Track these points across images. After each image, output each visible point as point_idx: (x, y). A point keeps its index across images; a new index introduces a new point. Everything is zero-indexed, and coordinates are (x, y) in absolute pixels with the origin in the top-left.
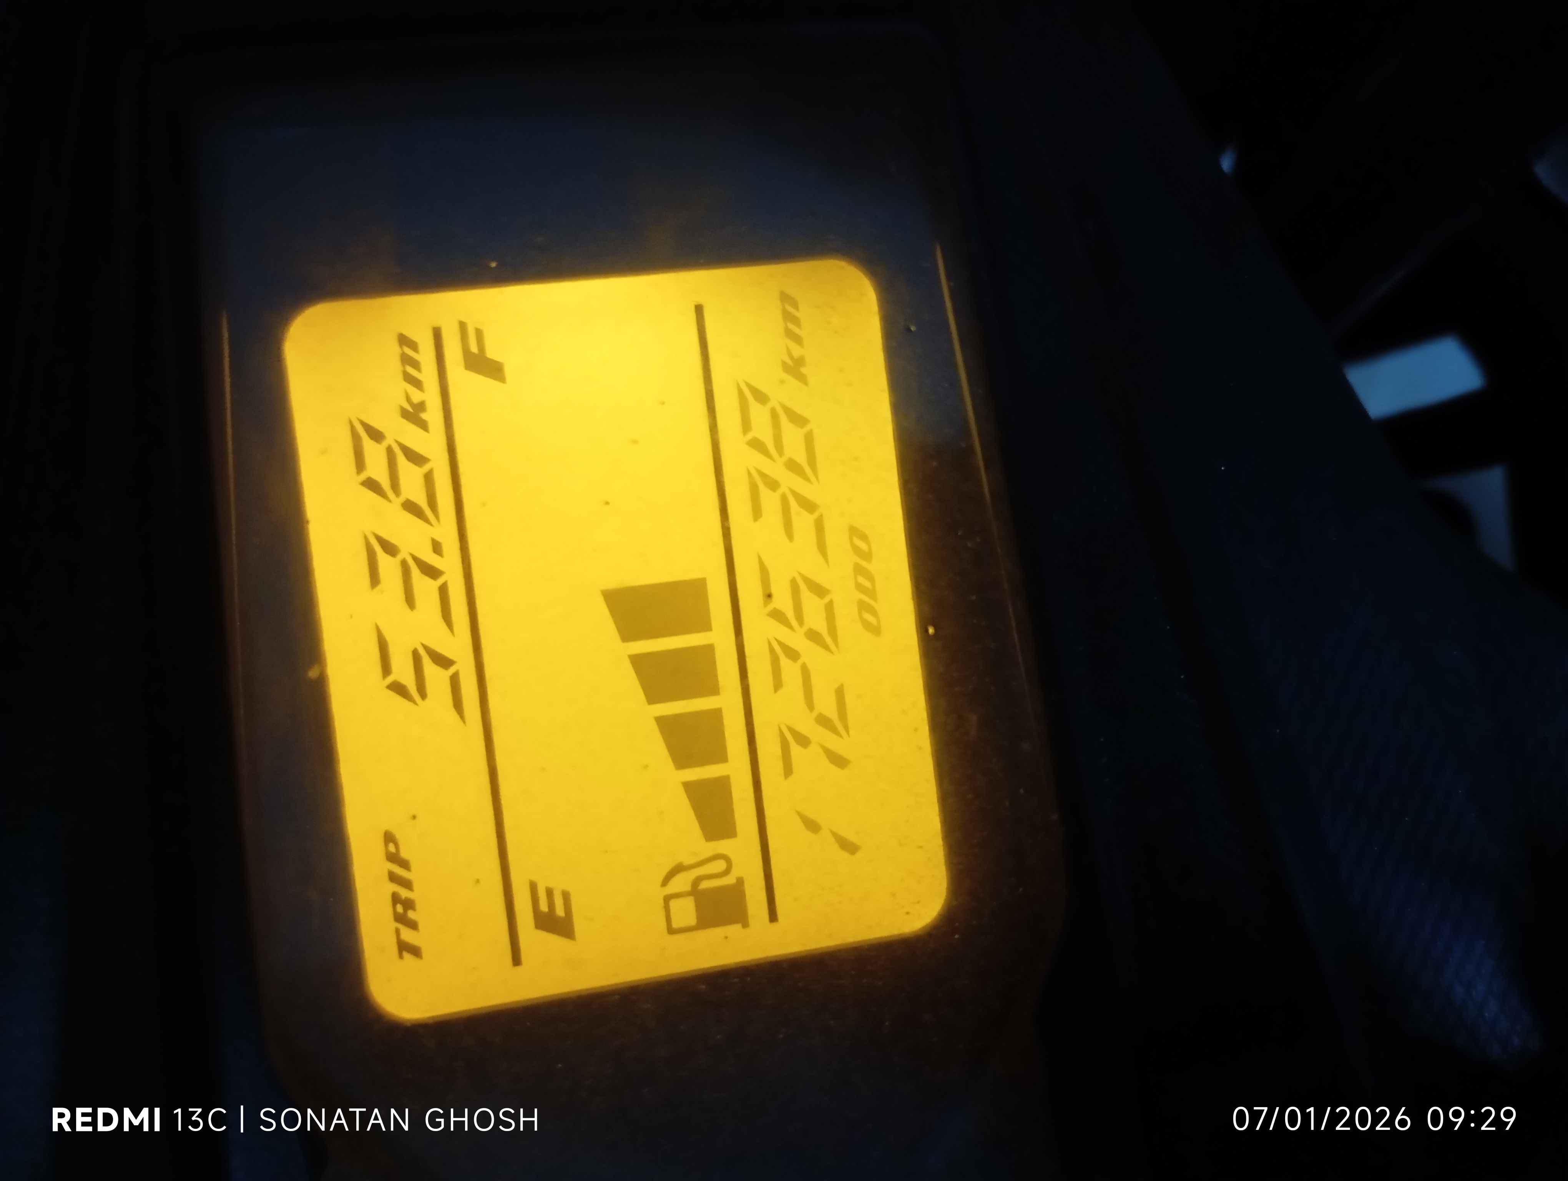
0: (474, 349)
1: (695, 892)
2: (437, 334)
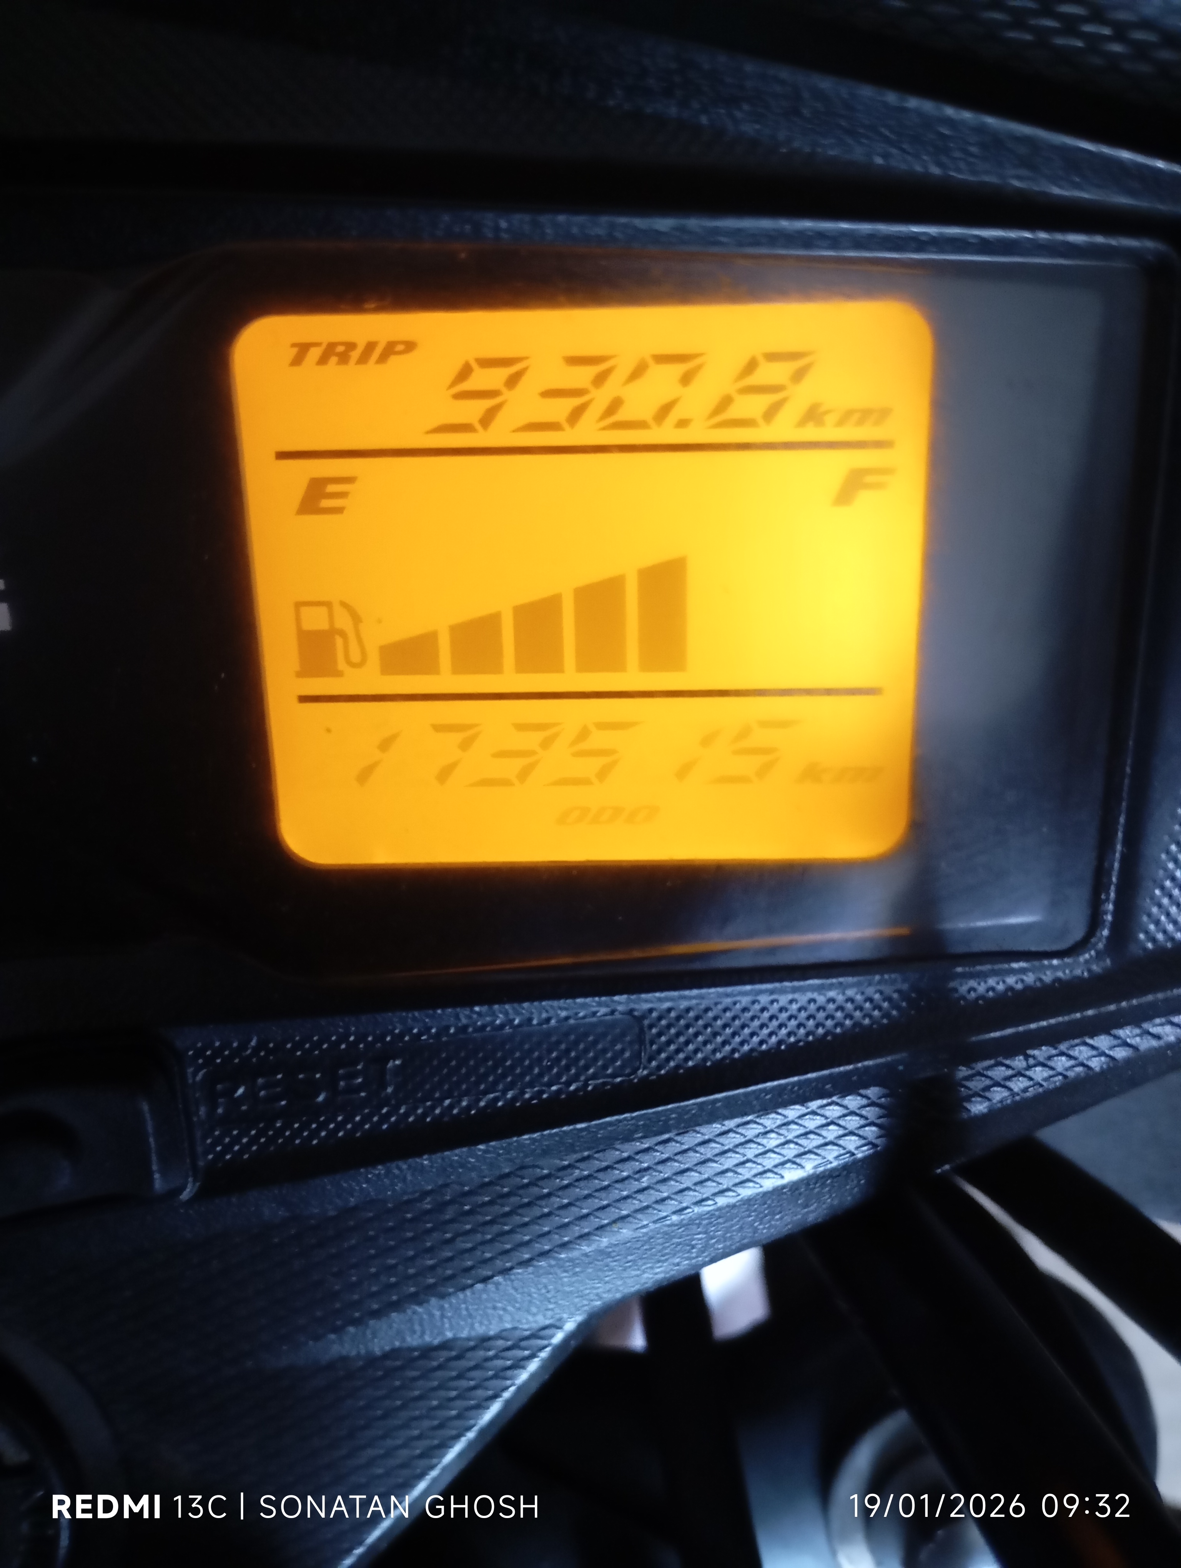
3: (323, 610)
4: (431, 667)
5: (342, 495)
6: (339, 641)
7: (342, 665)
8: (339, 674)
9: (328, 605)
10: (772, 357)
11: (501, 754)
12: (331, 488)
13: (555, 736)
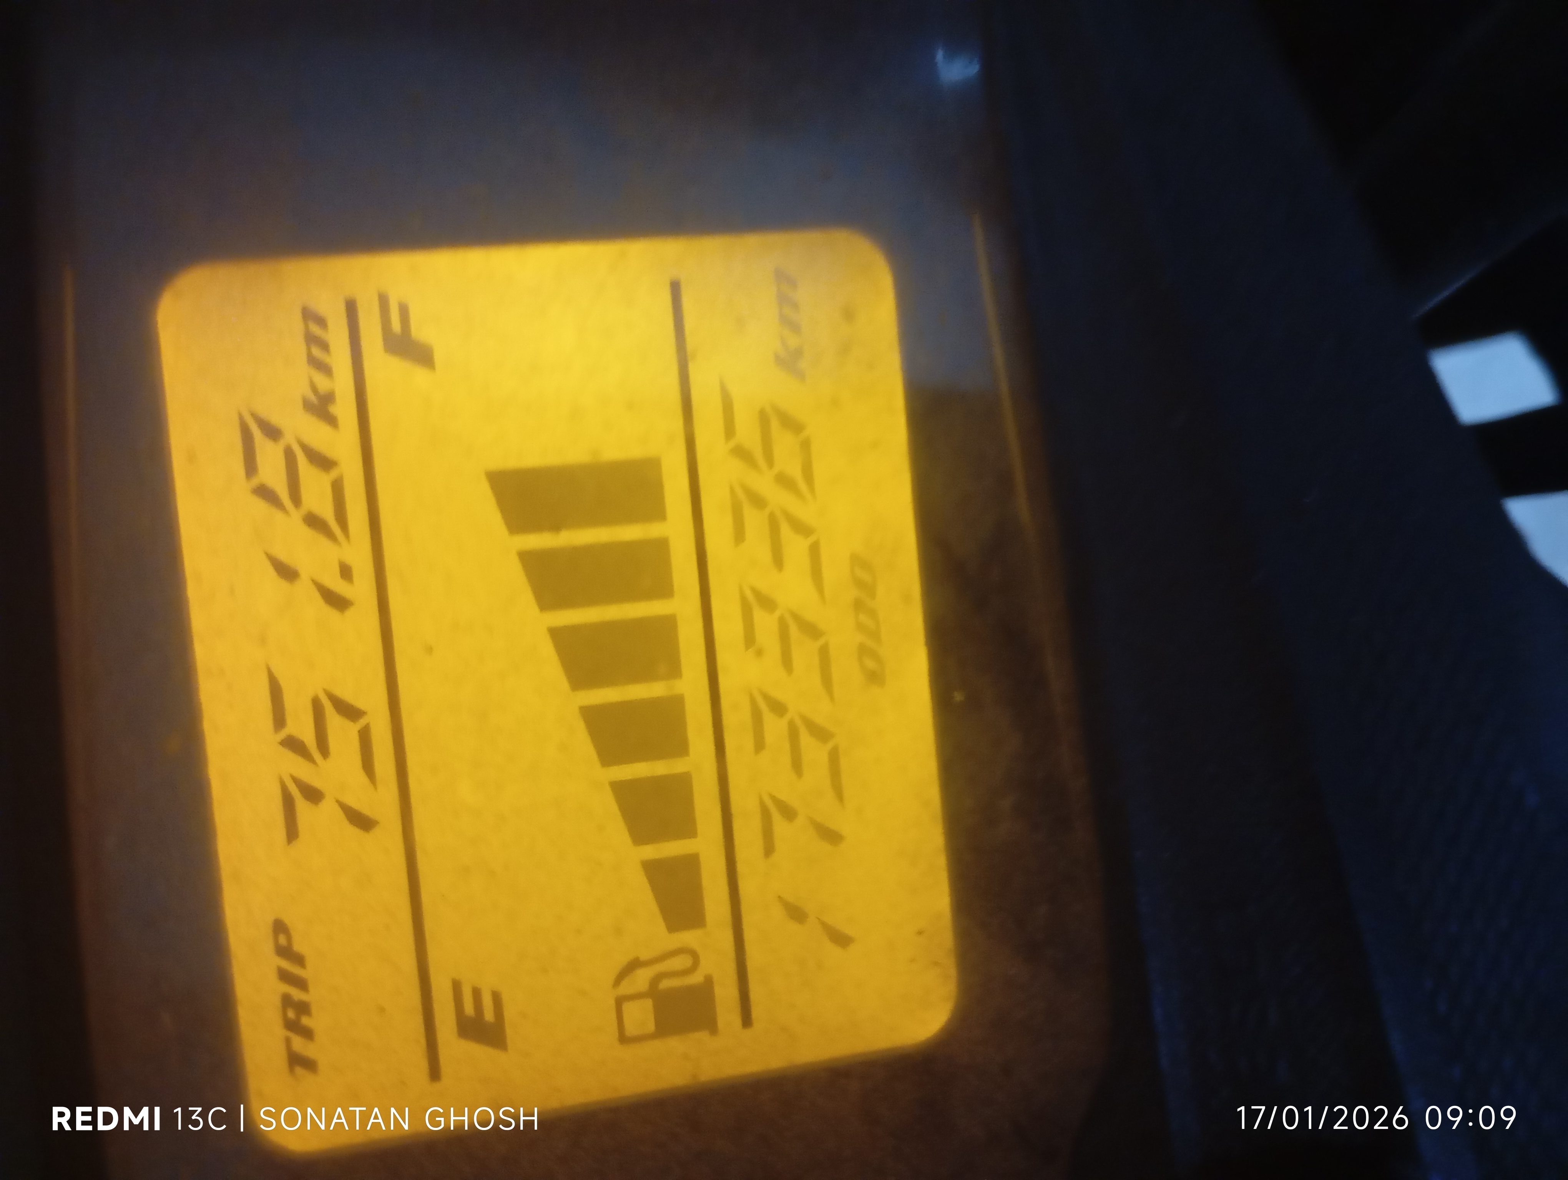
0: (396, 325)
1: (653, 992)
2: (351, 308)
3: (628, 1008)
4: (691, 863)
5: (477, 994)
6: (665, 984)
7: (696, 978)
8: (709, 981)
9: (619, 1002)
10: (250, 466)
11: (797, 766)
12: (469, 1008)
13: (767, 697)
